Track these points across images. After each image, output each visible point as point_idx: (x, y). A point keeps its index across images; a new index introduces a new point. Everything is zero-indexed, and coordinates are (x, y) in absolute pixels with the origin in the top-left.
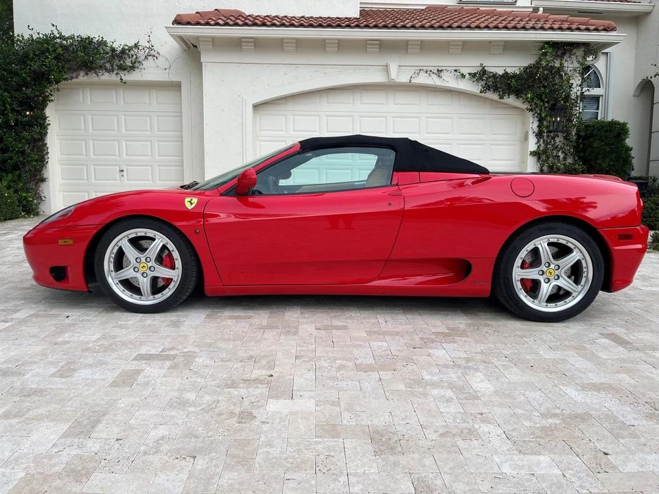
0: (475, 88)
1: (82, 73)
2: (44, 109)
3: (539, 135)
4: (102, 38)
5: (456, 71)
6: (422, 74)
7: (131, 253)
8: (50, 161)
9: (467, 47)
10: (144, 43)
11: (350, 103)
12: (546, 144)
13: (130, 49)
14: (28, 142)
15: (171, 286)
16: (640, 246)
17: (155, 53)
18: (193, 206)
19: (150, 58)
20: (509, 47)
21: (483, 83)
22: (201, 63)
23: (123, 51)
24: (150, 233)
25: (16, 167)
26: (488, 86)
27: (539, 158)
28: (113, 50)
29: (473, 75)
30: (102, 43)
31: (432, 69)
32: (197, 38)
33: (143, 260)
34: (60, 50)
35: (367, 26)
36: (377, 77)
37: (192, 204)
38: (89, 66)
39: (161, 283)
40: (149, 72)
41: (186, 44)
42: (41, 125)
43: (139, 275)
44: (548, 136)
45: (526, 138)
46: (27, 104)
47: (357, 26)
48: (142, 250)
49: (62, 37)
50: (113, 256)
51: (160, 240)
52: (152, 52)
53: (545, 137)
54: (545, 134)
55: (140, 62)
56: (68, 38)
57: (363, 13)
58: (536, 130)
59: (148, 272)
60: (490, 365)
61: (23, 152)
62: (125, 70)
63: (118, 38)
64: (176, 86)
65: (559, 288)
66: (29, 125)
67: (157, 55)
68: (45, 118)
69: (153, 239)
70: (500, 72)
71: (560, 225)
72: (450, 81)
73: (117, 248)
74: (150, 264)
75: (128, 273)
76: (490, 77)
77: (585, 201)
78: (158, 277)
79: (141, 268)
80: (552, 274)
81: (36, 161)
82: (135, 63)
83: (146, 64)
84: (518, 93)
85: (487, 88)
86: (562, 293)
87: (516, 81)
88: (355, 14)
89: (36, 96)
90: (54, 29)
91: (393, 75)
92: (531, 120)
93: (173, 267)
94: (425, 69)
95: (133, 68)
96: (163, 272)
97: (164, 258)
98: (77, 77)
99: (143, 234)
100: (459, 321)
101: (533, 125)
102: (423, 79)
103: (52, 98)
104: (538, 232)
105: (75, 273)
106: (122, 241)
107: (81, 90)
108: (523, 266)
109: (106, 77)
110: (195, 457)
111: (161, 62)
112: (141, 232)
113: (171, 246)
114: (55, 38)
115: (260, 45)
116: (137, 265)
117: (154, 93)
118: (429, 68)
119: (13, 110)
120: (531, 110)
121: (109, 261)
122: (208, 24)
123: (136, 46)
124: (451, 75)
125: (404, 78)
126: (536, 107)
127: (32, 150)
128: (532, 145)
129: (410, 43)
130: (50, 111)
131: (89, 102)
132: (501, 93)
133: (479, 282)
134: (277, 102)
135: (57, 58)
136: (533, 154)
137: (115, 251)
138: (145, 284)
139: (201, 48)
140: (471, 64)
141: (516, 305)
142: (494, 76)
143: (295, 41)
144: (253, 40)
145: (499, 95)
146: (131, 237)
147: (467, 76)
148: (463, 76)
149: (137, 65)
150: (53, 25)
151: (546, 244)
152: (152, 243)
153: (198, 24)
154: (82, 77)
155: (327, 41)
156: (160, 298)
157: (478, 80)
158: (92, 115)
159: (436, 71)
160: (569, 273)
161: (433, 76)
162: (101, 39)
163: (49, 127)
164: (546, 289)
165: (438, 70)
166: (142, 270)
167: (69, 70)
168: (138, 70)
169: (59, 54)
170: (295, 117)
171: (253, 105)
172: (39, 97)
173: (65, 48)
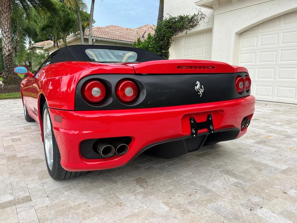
2: (168, 48)
19: (202, 19)
22: (214, 16)
23: (191, 19)
28: (189, 19)
30: (187, 16)
34: (170, 24)
38: (181, 29)
40: (202, 26)
49: (173, 18)
52: (203, 16)
67: (205, 17)
68: (168, 53)
83: (200, 23)
103: (171, 44)
111: (206, 20)
117: (205, 35)
131: (184, 44)
134: (250, 29)
149: (197, 24)
150: (168, 14)
154: (180, 34)
158: (184, 49)
167: (176, 31)
168: (197, 26)
169: (170, 26)
170: (263, 37)
171: (236, 33)
172: (165, 44)
173: (175, 23)
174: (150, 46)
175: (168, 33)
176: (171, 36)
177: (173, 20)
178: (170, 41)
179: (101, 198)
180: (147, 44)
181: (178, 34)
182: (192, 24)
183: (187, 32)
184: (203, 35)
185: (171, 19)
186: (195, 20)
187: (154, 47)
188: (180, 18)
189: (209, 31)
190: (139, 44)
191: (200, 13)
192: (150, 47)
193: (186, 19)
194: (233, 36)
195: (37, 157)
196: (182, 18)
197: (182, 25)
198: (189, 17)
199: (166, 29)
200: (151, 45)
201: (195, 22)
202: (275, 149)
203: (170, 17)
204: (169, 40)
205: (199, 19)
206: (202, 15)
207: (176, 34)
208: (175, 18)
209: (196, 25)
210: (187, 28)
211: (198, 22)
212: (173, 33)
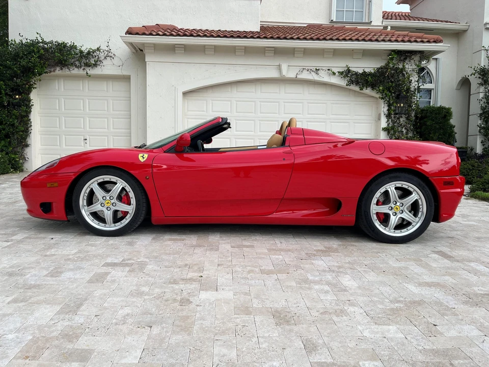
0: (343, 82)
1: (58, 69)
2: (29, 94)
3: (388, 116)
4: (74, 43)
5: (329, 70)
6: (305, 72)
7: (99, 192)
8: (32, 131)
9: (336, 53)
10: (104, 47)
11: (253, 92)
12: (394, 122)
13: (94, 51)
14: (17, 118)
15: (127, 217)
16: (459, 190)
17: (112, 55)
18: (145, 159)
19: (108, 58)
20: (366, 54)
21: (348, 78)
22: (146, 62)
23: (89, 53)
24: (113, 179)
25: (7, 136)
26: (352, 81)
27: (389, 133)
28: (81, 52)
29: (341, 73)
30: (73, 47)
31: (312, 68)
32: (143, 44)
33: (108, 198)
34: (42, 51)
35: (265, 38)
36: (273, 74)
37: (144, 158)
38: (63, 63)
39: (120, 215)
40: (107, 68)
41: (135, 48)
42: (26, 105)
43: (104, 209)
44: (395, 117)
45: (379, 119)
46: (16, 90)
47: (259, 37)
48: (108, 191)
49: (43, 42)
50: (86, 195)
51: (121, 184)
52: (110, 54)
53: (393, 118)
54: (393, 116)
55: (100, 61)
56: (49, 43)
57: (262, 28)
58: (386, 112)
59: (111, 206)
60: (355, 271)
61: (13, 125)
62: (89, 66)
63: (85, 44)
64: (127, 79)
65: (403, 219)
66: (18, 105)
67: (114, 56)
68: (30, 101)
69: (115, 183)
70: (361, 71)
71: (403, 175)
72: (325, 77)
73: (89, 189)
74: (112, 201)
75: (97, 207)
76: (353, 75)
77: (421, 159)
78: (118, 211)
79: (106, 203)
80: (398, 209)
81: (23, 131)
82: (97, 61)
83: (105, 62)
84: (373, 86)
85: (351, 82)
86: (405, 223)
87: (372, 78)
88: (257, 29)
89: (24, 84)
90: (38, 36)
91: (284, 72)
92: (383, 106)
93: (129, 204)
94: (307, 68)
95: (95, 65)
96: (122, 207)
97: (123, 197)
98: (54, 71)
99: (108, 180)
100: (333, 243)
101: (384, 109)
102: (305, 76)
103: (35, 86)
104: (388, 179)
105: (59, 207)
106: (93, 184)
107: (57, 81)
108: (378, 204)
109: (75, 71)
110: (151, 327)
111: (116, 61)
112: (107, 178)
113: (128, 188)
114: (38, 42)
115: (188, 50)
116: (104, 202)
117: (110, 83)
118: (309, 68)
119: (6, 94)
120: (382, 98)
121: (83, 199)
122: (151, 34)
123: (98, 49)
124: (325, 72)
125: (291, 75)
126: (386, 96)
127: (20, 124)
128: (384, 123)
129: (296, 49)
130: (34, 96)
131: (63, 90)
132: (361, 86)
133: (347, 215)
135: (40, 57)
136: (384, 129)
137: (88, 191)
138: (108, 215)
139: (146, 51)
140: (339, 65)
141: (373, 231)
142: (356, 74)
143: (213, 47)
144: (183, 46)
145: (360, 87)
146: (99, 181)
147: (337, 73)
148: (334, 74)
149: (99, 63)
150: (38, 33)
151: (394, 188)
152: (114, 186)
153: (144, 34)
154: (58, 71)
155: (236, 48)
156: (119, 226)
157: (344, 77)
158: (64, 99)
159: (314, 70)
160: (410, 209)
161: (313, 73)
162: (72, 44)
163: (33, 107)
164: (394, 220)
165: (316, 69)
166: (106, 205)
167: (51, 66)
168: (99, 67)
170: (213, 102)
171: (182, 93)
173: (46, 50)
176: (44, 72)
184: (106, 82)
194: (180, 95)
206: (109, 52)
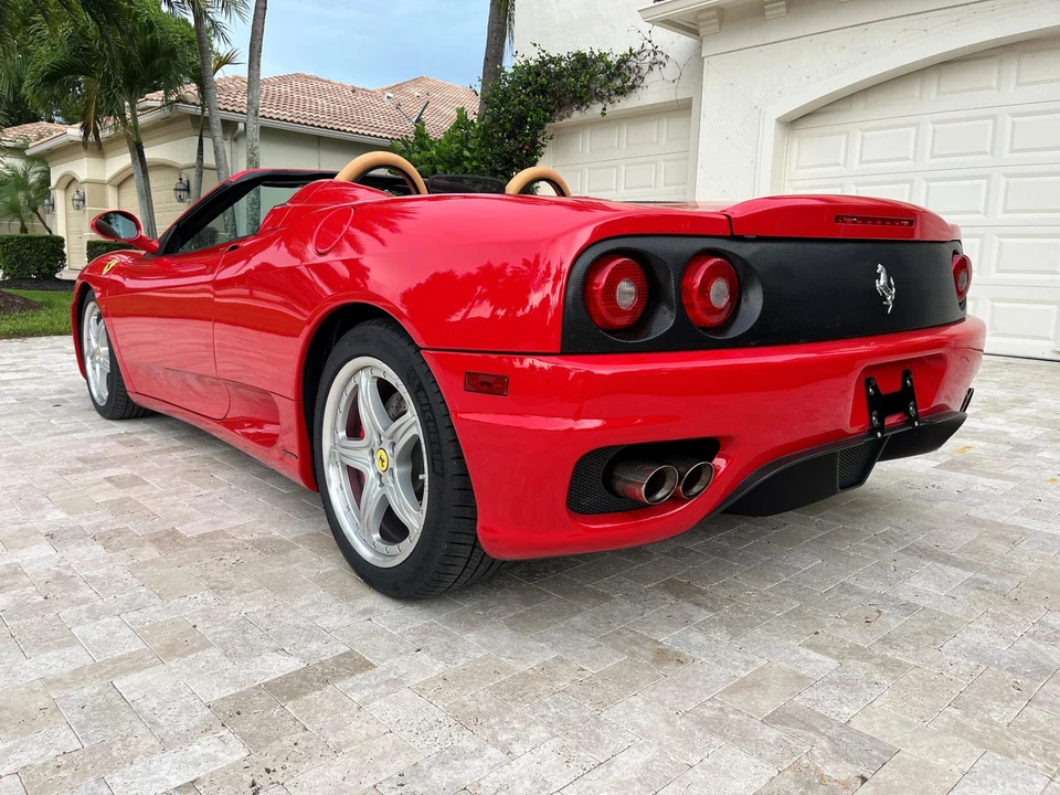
1: (574, 109)
11: (991, 88)
13: (625, 59)
17: (663, 58)
19: (656, 68)
22: (703, 60)
23: (619, 67)
28: (608, 66)
30: (602, 56)
34: (543, 80)
37: (108, 268)
38: (581, 99)
40: (652, 92)
49: (552, 60)
52: (659, 57)
55: (640, 77)
63: (615, 48)
64: (685, 108)
67: (665, 61)
80: (385, 464)
82: (635, 79)
83: (649, 78)
95: (631, 89)
103: (543, 150)
109: (597, 108)
111: (670, 71)
117: (664, 123)
131: (589, 150)
134: (826, 109)
135: (543, 91)
139: (703, 33)
149: (638, 82)
150: (535, 45)
154: (576, 115)
158: (589, 169)
162: (597, 54)
167: (561, 106)
168: (639, 90)
169: (542, 85)
170: (866, 134)
171: (778, 120)
172: (521, 150)
173: (559, 75)
174: (466, 153)
175: (534, 111)
176: (546, 120)
177: (553, 66)
178: (540, 140)
179: (598, 645)
180: (457, 148)
181: (569, 116)
182: (618, 82)
183: (604, 109)
184: (656, 123)
185: (543, 63)
186: (630, 69)
187: (483, 159)
188: (578, 61)
189: (682, 108)
190: (422, 147)
191: (649, 47)
192: (467, 159)
193: (601, 66)
194: (770, 129)
195: (259, 534)
196: (582, 61)
197: (583, 86)
198: (609, 59)
199: (527, 95)
200: (469, 150)
201: (633, 77)
202: (1011, 485)
203: (542, 54)
204: (535, 136)
205: (645, 68)
206: (655, 54)
207: (561, 114)
208: (561, 59)
209: (633, 87)
210: (601, 98)
211: (642, 78)
212: (552, 112)
